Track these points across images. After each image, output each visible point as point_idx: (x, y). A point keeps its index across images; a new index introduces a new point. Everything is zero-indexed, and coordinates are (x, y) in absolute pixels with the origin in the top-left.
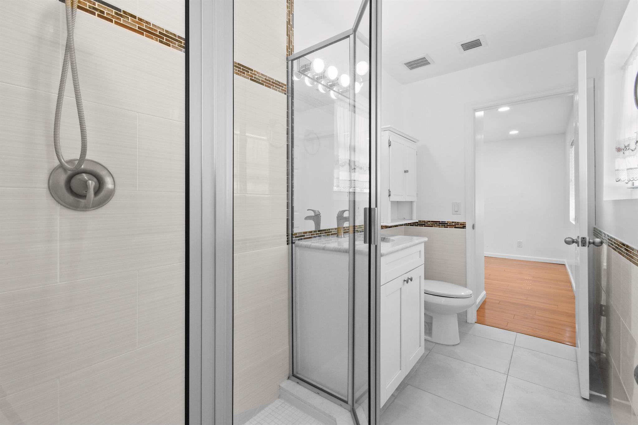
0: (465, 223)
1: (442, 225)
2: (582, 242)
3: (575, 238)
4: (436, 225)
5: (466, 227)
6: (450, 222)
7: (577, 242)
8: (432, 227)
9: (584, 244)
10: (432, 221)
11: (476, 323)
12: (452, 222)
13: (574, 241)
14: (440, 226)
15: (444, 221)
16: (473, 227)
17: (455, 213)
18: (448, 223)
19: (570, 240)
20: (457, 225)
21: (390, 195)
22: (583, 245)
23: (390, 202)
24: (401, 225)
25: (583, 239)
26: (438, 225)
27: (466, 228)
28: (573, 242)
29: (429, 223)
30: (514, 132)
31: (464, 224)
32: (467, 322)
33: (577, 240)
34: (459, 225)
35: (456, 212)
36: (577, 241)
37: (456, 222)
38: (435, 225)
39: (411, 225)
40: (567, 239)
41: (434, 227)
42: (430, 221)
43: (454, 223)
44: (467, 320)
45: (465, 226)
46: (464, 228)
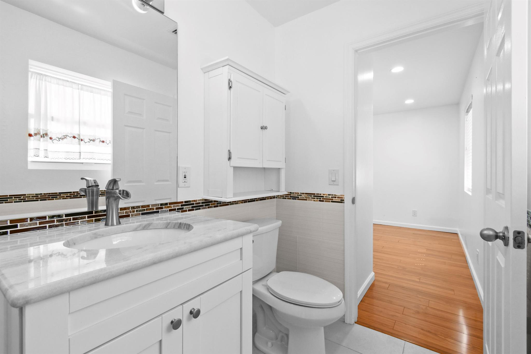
0: (344, 196)
1: (317, 198)
2: (515, 239)
3: (500, 229)
4: (311, 198)
5: (345, 201)
6: (326, 194)
7: (505, 239)
8: (306, 200)
9: (519, 245)
10: (306, 194)
11: (355, 323)
12: (329, 195)
13: (499, 235)
14: (315, 200)
15: (320, 193)
16: (353, 201)
17: (332, 183)
18: (324, 196)
19: (491, 233)
20: (334, 199)
21: (230, 159)
22: (517, 245)
23: (232, 168)
24: (271, 198)
25: (518, 234)
26: (313, 198)
27: (344, 203)
28: (497, 237)
29: (303, 196)
30: (409, 102)
31: (342, 198)
32: (344, 322)
33: (504, 233)
34: (337, 198)
35: (334, 182)
36: (504, 236)
37: (333, 195)
38: (309, 198)
39: (283, 198)
40: (485, 232)
41: (309, 200)
42: (304, 193)
43: (330, 196)
44: (344, 319)
45: (343, 200)
46: (342, 202)
